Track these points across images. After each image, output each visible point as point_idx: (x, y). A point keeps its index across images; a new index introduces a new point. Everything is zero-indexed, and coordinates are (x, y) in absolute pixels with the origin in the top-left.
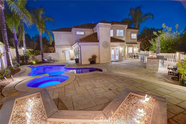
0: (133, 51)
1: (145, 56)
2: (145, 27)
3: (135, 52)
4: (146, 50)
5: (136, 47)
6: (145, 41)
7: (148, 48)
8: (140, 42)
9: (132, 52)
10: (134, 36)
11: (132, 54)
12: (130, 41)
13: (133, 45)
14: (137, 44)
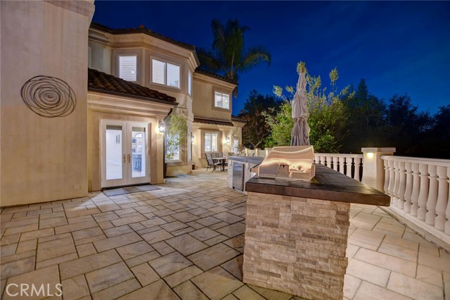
0: (220, 146)
1: (247, 165)
2: (254, 91)
3: (225, 149)
4: (258, 147)
5: (230, 136)
6: (255, 124)
7: (263, 143)
8: (243, 124)
9: (216, 150)
10: (223, 101)
11: (217, 155)
12: (210, 114)
13: (220, 127)
14: (233, 125)
